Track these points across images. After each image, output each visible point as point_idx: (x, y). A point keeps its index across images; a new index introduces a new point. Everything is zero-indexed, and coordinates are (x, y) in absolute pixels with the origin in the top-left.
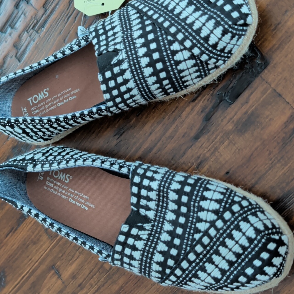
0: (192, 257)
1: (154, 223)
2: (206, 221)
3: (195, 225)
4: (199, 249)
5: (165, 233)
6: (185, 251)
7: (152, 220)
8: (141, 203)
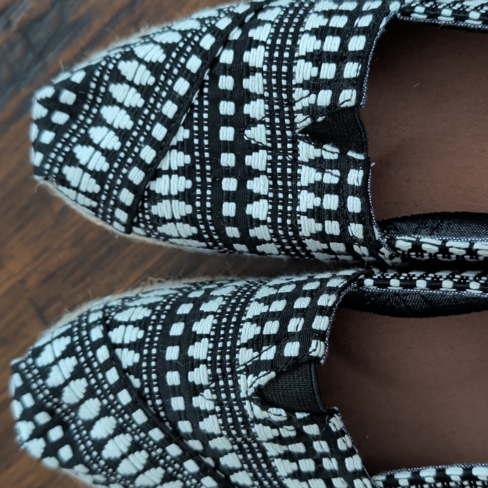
0: (182, 86)
1: (293, 133)
2: (170, 172)
3: (193, 158)
4: (170, 109)
5: (258, 118)
6: (201, 94)
7: (301, 138)
8: (337, 172)
